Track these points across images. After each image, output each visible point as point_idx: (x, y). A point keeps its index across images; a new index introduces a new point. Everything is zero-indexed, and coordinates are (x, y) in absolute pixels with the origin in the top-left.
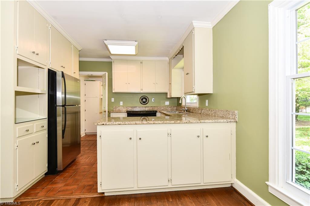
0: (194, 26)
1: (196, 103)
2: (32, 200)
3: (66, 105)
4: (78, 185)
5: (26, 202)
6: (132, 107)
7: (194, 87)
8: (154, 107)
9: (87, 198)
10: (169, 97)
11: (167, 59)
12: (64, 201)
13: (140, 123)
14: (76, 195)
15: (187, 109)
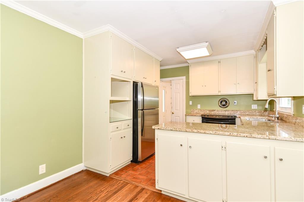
0: (276, 6)
1: (290, 108)
2: (117, 178)
3: (144, 109)
4: (147, 177)
5: (115, 178)
6: (210, 111)
7: (275, 87)
8: (236, 111)
9: (149, 190)
10: (256, 99)
11: (253, 52)
12: (134, 187)
13: (190, 131)
14: (143, 185)
15: (278, 116)
